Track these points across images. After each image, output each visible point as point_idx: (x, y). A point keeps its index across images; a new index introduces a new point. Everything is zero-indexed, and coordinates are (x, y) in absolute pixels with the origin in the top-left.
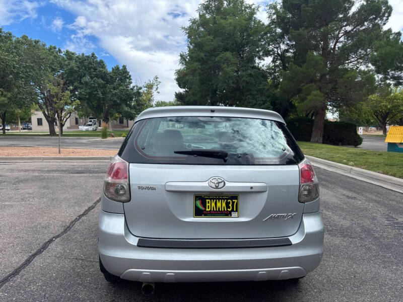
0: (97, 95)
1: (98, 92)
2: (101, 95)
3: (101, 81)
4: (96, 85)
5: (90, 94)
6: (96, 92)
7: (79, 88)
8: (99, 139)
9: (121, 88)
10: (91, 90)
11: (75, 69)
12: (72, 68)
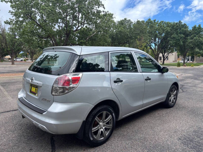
0: (180, 44)
1: (180, 41)
2: (182, 43)
3: (182, 35)
4: (179, 38)
5: (176, 43)
6: (179, 42)
7: (170, 40)
8: (176, 67)
9: (195, 38)
10: (177, 41)
11: (169, 31)
12: (167, 31)
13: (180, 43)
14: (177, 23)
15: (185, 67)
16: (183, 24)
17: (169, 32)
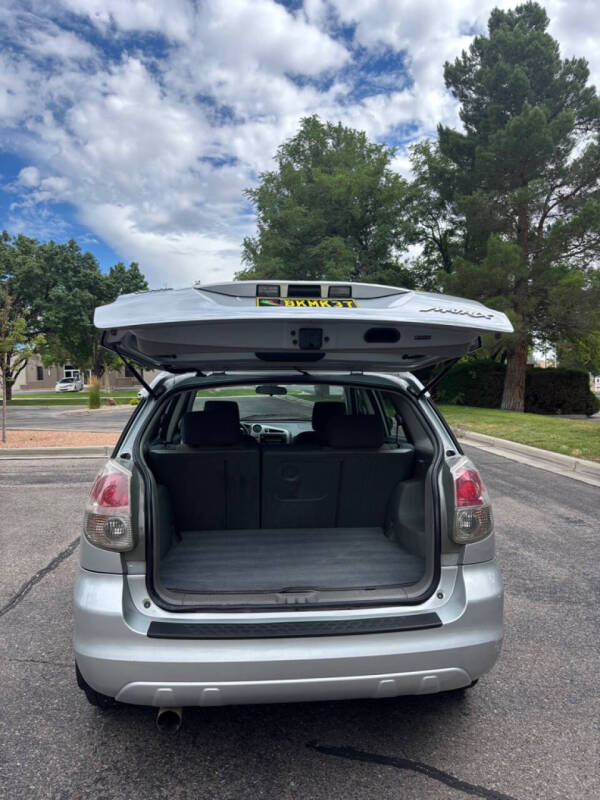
0: (81, 323)
1: (81, 315)
2: (88, 323)
3: (87, 295)
4: (79, 303)
5: (66, 320)
6: (79, 317)
7: (44, 308)
8: (85, 409)
10: (70, 312)
11: (39, 271)
12: (30, 271)
13: (83, 321)
14: (62, 248)
15: (113, 408)
16: (83, 253)
17: (38, 276)
